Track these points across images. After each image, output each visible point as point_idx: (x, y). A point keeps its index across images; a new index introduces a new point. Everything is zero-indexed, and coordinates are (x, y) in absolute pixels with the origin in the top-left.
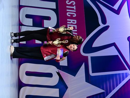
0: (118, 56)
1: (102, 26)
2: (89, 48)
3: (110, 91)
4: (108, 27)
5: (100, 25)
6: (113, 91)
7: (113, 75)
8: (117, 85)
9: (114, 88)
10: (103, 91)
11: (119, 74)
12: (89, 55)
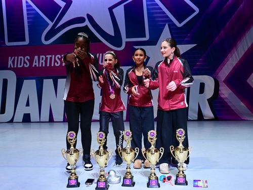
0: (124, 6)
1: (87, 23)
2: (115, 39)
3: (168, 17)
4: (88, 16)
5: (87, 26)
6: (167, 14)
7: (148, 13)
8: (160, 9)
9: (164, 13)
10: (167, 26)
11: (147, 5)
12: (125, 40)
